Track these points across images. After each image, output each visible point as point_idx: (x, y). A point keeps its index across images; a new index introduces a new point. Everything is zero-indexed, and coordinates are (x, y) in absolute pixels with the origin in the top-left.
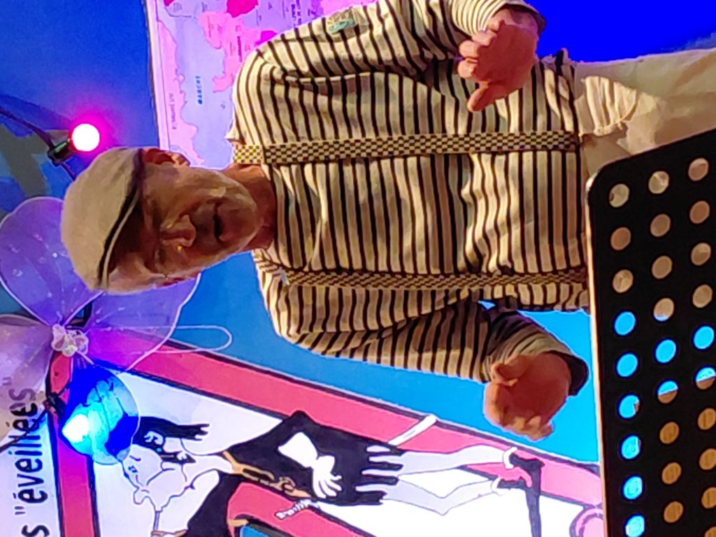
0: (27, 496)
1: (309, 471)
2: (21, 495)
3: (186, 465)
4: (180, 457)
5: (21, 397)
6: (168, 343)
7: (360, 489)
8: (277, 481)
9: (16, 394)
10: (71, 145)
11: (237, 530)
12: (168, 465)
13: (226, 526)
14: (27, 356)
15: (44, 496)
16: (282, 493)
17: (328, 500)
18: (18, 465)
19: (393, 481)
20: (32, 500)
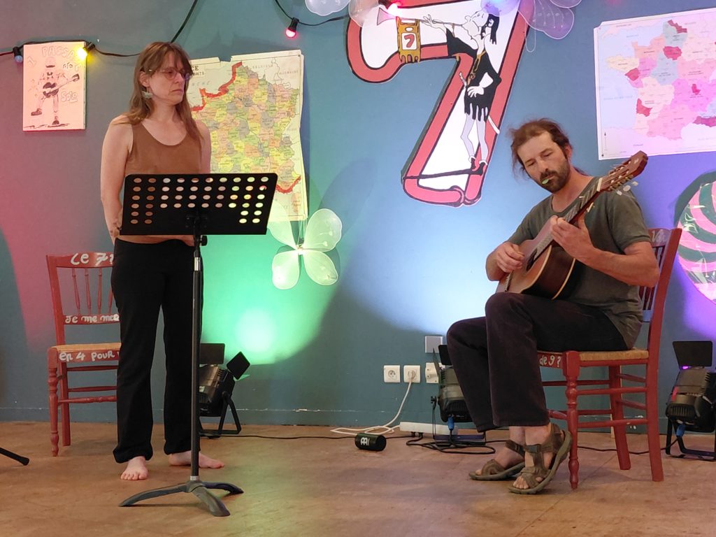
1: (478, 85)
4: (483, 34)
6: (529, 27)
7: (471, 105)
8: (474, 72)
16: (469, 75)
17: (467, 92)
19: (474, 117)
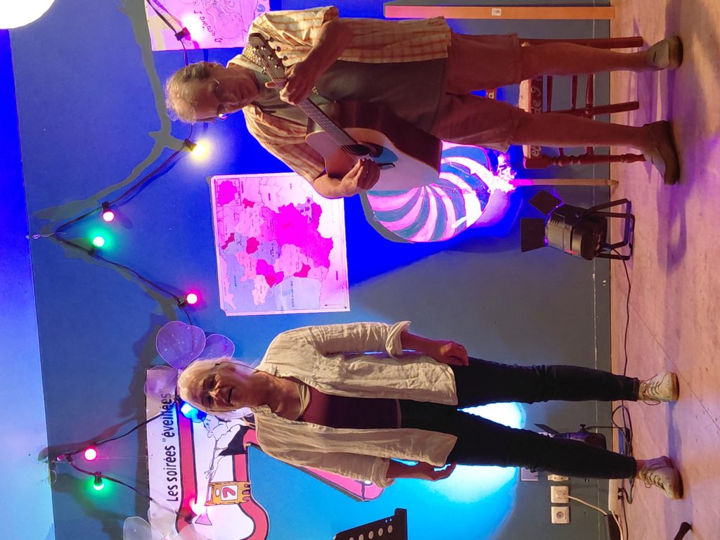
0: (167, 434)
2: (165, 434)
3: (228, 423)
5: (166, 396)
9: (164, 396)
10: (186, 301)
11: (247, 447)
12: (221, 423)
13: (243, 446)
14: (168, 381)
15: (173, 435)
18: (164, 422)
20: (169, 436)
